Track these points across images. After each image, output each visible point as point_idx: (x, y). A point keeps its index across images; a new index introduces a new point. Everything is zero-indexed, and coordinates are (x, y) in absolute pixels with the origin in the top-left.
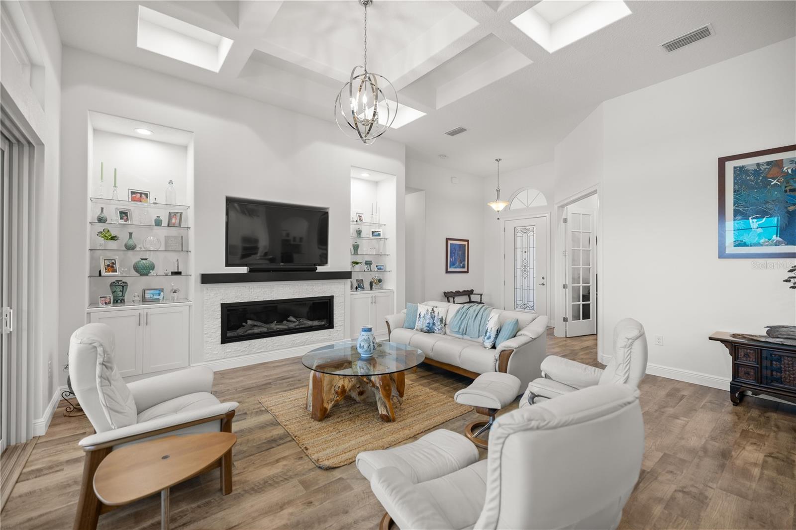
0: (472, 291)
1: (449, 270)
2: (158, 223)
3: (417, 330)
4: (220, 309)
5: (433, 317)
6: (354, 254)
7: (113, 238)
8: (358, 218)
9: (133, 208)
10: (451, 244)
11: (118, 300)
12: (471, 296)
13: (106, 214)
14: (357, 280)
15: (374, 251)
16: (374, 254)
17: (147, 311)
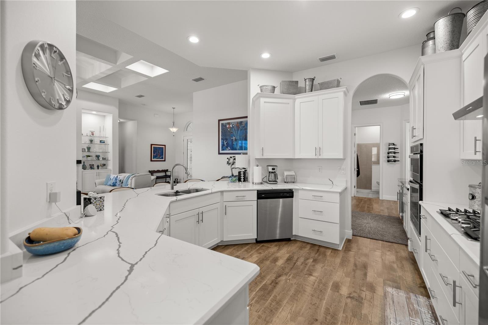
0: (168, 170)
1: (153, 160)
3: (108, 185)
5: (116, 179)
6: (88, 152)
8: (91, 134)
10: (154, 147)
12: (167, 172)
14: (90, 165)
15: (101, 150)
16: (101, 152)
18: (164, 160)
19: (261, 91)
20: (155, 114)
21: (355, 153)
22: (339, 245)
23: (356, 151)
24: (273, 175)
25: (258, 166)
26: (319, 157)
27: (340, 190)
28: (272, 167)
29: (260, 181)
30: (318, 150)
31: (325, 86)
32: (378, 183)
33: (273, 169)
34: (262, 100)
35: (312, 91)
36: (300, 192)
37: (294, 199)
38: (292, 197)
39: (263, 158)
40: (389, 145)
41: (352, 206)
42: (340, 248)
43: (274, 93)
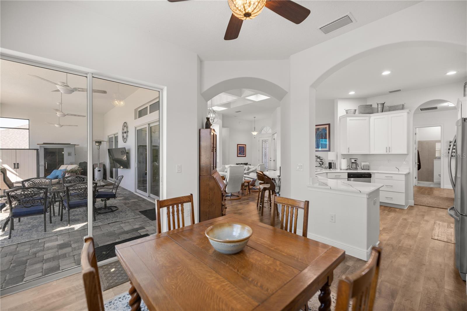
0: (247, 163)
1: (238, 155)
10: (239, 146)
18: (245, 155)
19: (347, 113)
20: (240, 122)
21: (415, 149)
22: (404, 206)
23: (417, 147)
24: (354, 164)
25: (344, 159)
26: (389, 153)
27: (405, 173)
28: (354, 160)
29: (346, 168)
30: (388, 149)
31: (392, 108)
32: (440, 175)
33: (355, 161)
34: (348, 119)
35: (382, 112)
36: (376, 174)
37: (372, 178)
38: (371, 177)
39: (349, 153)
40: (450, 143)
41: (414, 191)
42: (406, 208)
43: (355, 114)
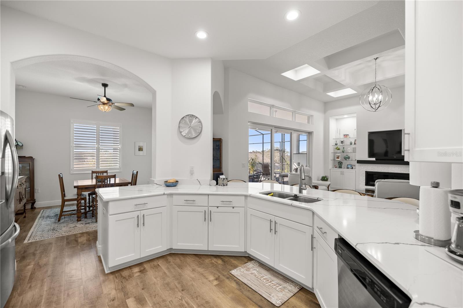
2: (351, 144)
4: (365, 173)
7: (339, 149)
9: (345, 139)
11: (340, 167)
13: (337, 142)
17: (343, 171)
